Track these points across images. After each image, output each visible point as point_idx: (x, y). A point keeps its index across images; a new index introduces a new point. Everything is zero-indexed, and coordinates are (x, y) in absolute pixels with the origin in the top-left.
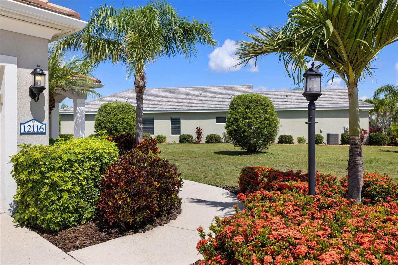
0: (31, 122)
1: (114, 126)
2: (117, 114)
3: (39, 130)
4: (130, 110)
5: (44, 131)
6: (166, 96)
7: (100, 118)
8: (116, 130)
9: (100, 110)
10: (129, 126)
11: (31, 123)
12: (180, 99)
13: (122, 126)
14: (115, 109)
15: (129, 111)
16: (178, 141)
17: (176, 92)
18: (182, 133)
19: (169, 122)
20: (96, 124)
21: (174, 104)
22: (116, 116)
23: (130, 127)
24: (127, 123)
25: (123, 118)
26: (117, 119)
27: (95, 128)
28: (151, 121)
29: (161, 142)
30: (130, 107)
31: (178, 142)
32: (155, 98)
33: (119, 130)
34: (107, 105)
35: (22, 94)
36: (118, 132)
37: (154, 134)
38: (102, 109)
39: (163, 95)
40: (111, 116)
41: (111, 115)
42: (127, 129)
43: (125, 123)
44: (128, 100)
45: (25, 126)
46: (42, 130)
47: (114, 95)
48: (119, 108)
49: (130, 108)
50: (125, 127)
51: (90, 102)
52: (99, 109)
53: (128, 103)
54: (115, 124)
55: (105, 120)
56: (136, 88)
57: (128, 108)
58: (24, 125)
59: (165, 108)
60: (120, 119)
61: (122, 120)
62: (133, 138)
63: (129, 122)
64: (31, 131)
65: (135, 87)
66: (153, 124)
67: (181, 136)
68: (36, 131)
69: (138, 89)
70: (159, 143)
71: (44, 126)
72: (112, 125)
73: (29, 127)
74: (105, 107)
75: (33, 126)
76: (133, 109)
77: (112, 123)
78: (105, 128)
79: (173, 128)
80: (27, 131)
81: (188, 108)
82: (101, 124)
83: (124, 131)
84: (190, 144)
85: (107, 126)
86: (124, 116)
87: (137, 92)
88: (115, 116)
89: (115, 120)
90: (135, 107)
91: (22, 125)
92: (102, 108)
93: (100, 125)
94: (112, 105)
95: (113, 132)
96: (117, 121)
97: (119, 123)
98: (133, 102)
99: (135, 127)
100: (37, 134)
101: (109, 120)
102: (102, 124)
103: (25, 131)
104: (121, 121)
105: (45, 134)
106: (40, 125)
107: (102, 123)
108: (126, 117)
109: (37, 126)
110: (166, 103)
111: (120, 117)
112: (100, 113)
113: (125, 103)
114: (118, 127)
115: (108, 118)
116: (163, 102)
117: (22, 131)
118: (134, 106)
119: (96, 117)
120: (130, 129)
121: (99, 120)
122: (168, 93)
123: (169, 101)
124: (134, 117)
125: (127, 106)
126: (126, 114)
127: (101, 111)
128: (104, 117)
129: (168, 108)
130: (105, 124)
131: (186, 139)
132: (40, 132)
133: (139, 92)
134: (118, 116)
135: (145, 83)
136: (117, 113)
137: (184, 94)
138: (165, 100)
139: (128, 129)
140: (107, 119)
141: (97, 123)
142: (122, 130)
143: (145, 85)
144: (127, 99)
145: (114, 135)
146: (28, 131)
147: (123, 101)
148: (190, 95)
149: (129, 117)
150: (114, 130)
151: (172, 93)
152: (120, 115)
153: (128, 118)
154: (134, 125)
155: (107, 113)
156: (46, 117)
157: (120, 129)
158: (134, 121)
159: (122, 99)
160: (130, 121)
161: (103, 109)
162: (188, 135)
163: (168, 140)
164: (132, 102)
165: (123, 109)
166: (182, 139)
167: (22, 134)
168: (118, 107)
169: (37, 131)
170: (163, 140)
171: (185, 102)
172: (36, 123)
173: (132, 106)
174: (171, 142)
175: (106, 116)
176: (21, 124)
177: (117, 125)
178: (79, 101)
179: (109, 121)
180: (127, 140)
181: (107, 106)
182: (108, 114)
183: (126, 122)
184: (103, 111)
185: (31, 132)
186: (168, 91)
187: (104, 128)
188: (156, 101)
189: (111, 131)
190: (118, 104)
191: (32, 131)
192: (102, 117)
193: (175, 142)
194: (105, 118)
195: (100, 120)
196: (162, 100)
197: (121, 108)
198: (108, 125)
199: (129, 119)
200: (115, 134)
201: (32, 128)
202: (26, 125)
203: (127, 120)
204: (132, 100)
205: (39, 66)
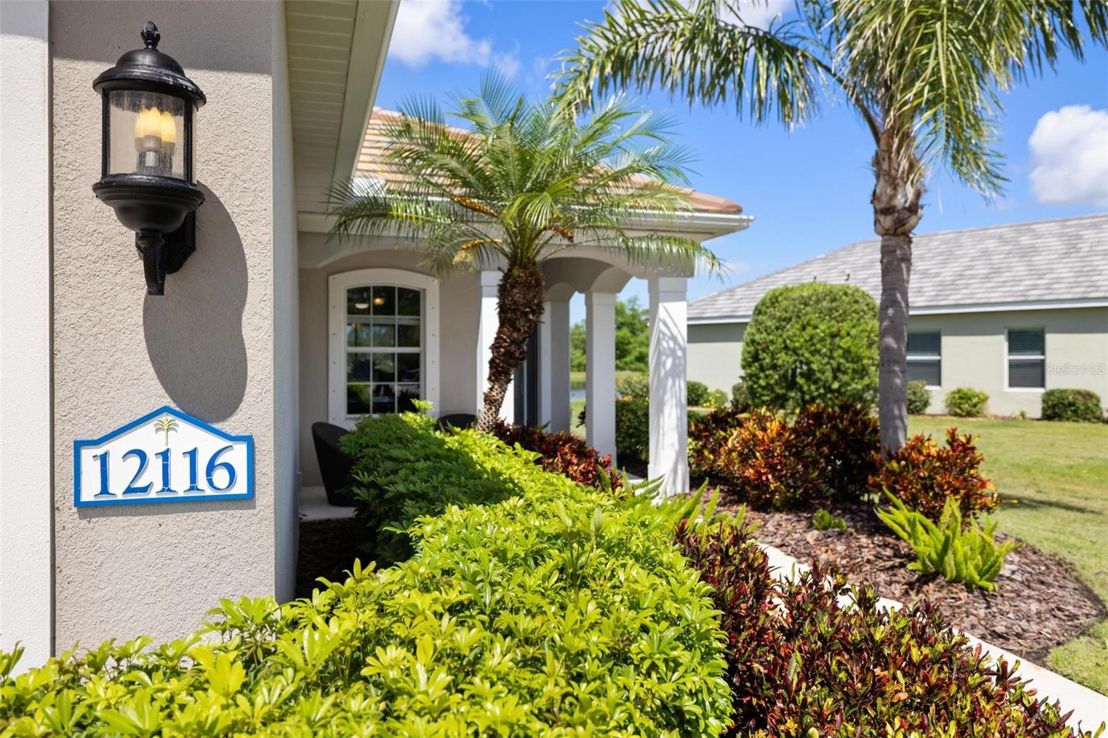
0: (150, 427)
1: (801, 362)
2: (813, 322)
3: (202, 482)
4: (856, 307)
5: (241, 488)
6: (986, 253)
7: (757, 337)
8: (809, 376)
9: (758, 311)
10: (853, 362)
11: (148, 438)
12: (1040, 260)
13: (828, 363)
14: (806, 304)
15: (855, 312)
16: (1036, 411)
17: (1026, 240)
18: (1054, 381)
19: (1000, 342)
20: (746, 355)
21: (1017, 281)
22: (809, 330)
23: (855, 366)
24: (847, 352)
25: (833, 336)
26: (811, 339)
27: (744, 367)
28: (931, 342)
29: (969, 414)
30: (855, 297)
31: (1039, 414)
32: (944, 263)
33: (818, 375)
34: (781, 294)
35: (90, 248)
36: (815, 382)
37: (939, 384)
38: (764, 309)
39: (972, 252)
40: (792, 329)
41: (792, 326)
42: (844, 373)
43: (840, 352)
44: (851, 277)
45: (104, 459)
46: (221, 477)
47: (807, 263)
48: (818, 301)
49: (856, 302)
50: (839, 365)
51: (739, 287)
52: (756, 308)
53: (852, 283)
54: (807, 355)
55: (772, 342)
56: (881, 218)
57: (849, 303)
58: (100, 451)
59: (982, 297)
60: (822, 340)
61: (828, 341)
62: (866, 424)
63: (853, 349)
64: (144, 490)
65: (876, 212)
66: (937, 349)
67: (1050, 394)
68: (180, 484)
69: (888, 221)
70: (961, 416)
71: (241, 449)
72: (794, 358)
73: (135, 461)
74: (774, 300)
75: (165, 455)
76: (867, 305)
77: (795, 351)
78: (774, 367)
79: (1013, 366)
80: (117, 489)
81: (1078, 292)
82: (761, 357)
83: (835, 378)
84: (1087, 424)
85: (780, 362)
86: (834, 330)
87: (885, 233)
88: (804, 328)
89: (806, 341)
90: (877, 297)
91: (87, 454)
92: (763, 303)
93: (756, 358)
94: (795, 295)
95: (796, 383)
96: (814, 345)
97: (818, 352)
98: (870, 283)
99: (873, 365)
100: (194, 502)
101: (784, 341)
102: (762, 355)
103: (105, 489)
104: (824, 346)
105: (247, 500)
106: (207, 444)
107: (764, 351)
108: (843, 333)
109: (193, 454)
110: (987, 277)
111: (823, 332)
112: (756, 321)
113: (842, 286)
114: (814, 367)
115: (781, 336)
116: (973, 277)
117: (90, 492)
118: (871, 293)
119: (746, 332)
120: (854, 371)
121: (753, 342)
122: (991, 244)
123: (997, 271)
124: (870, 333)
125: (846, 294)
126: (843, 321)
127: (760, 313)
128: (769, 334)
129: (995, 297)
130: (773, 356)
131: (1071, 404)
132: (209, 492)
133: (895, 234)
134: (816, 327)
135: (918, 195)
136: (814, 318)
137: (1057, 245)
138: (982, 270)
139: (850, 371)
140: (780, 340)
141: (749, 353)
142: (829, 375)
143: (921, 202)
144: (848, 271)
145: (803, 393)
146: (129, 490)
147: (836, 280)
148: (1085, 247)
149: (853, 332)
150: (802, 375)
151: (1007, 243)
152: (822, 327)
153: (848, 334)
154: (870, 358)
155: (780, 319)
156: (251, 390)
157: (823, 373)
158: (870, 346)
159: (833, 273)
160: (855, 345)
161: (767, 308)
162: (1079, 393)
163: (995, 407)
164: (864, 281)
165: (834, 304)
166: (1054, 406)
167: (86, 509)
168: (814, 298)
169: (193, 488)
170: (975, 406)
171: (1064, 271)
172: (187, 436)
173: (864, 295)
174: (1007, 413)
175: (777, 328)
176: (79, 445)
177: (812, 359)
178: (665, 283)
179: (786, 348)
180: (840, 432)
181: (780, 299)
182: (784, 323)
183: (840, 347)
184: (766, 313)
185: (152, 494)
186: (991, 237)
187: (768, 369)
188: (947, 274)
189: (794, 376)
190: (815, 290)
191: (158, 485)
192: (764, 335)
193: (1023, 415)
194: (771, 337)
195: (759, 344)
196: (971, 268)
197: (824, 303)
198: (783, 358)
199: (854, 338)
200: (805, 388)
201: (155, 465)
202: (116, 448)
203: (845, 343)
204: (862, 275)
205: (151, 39)
